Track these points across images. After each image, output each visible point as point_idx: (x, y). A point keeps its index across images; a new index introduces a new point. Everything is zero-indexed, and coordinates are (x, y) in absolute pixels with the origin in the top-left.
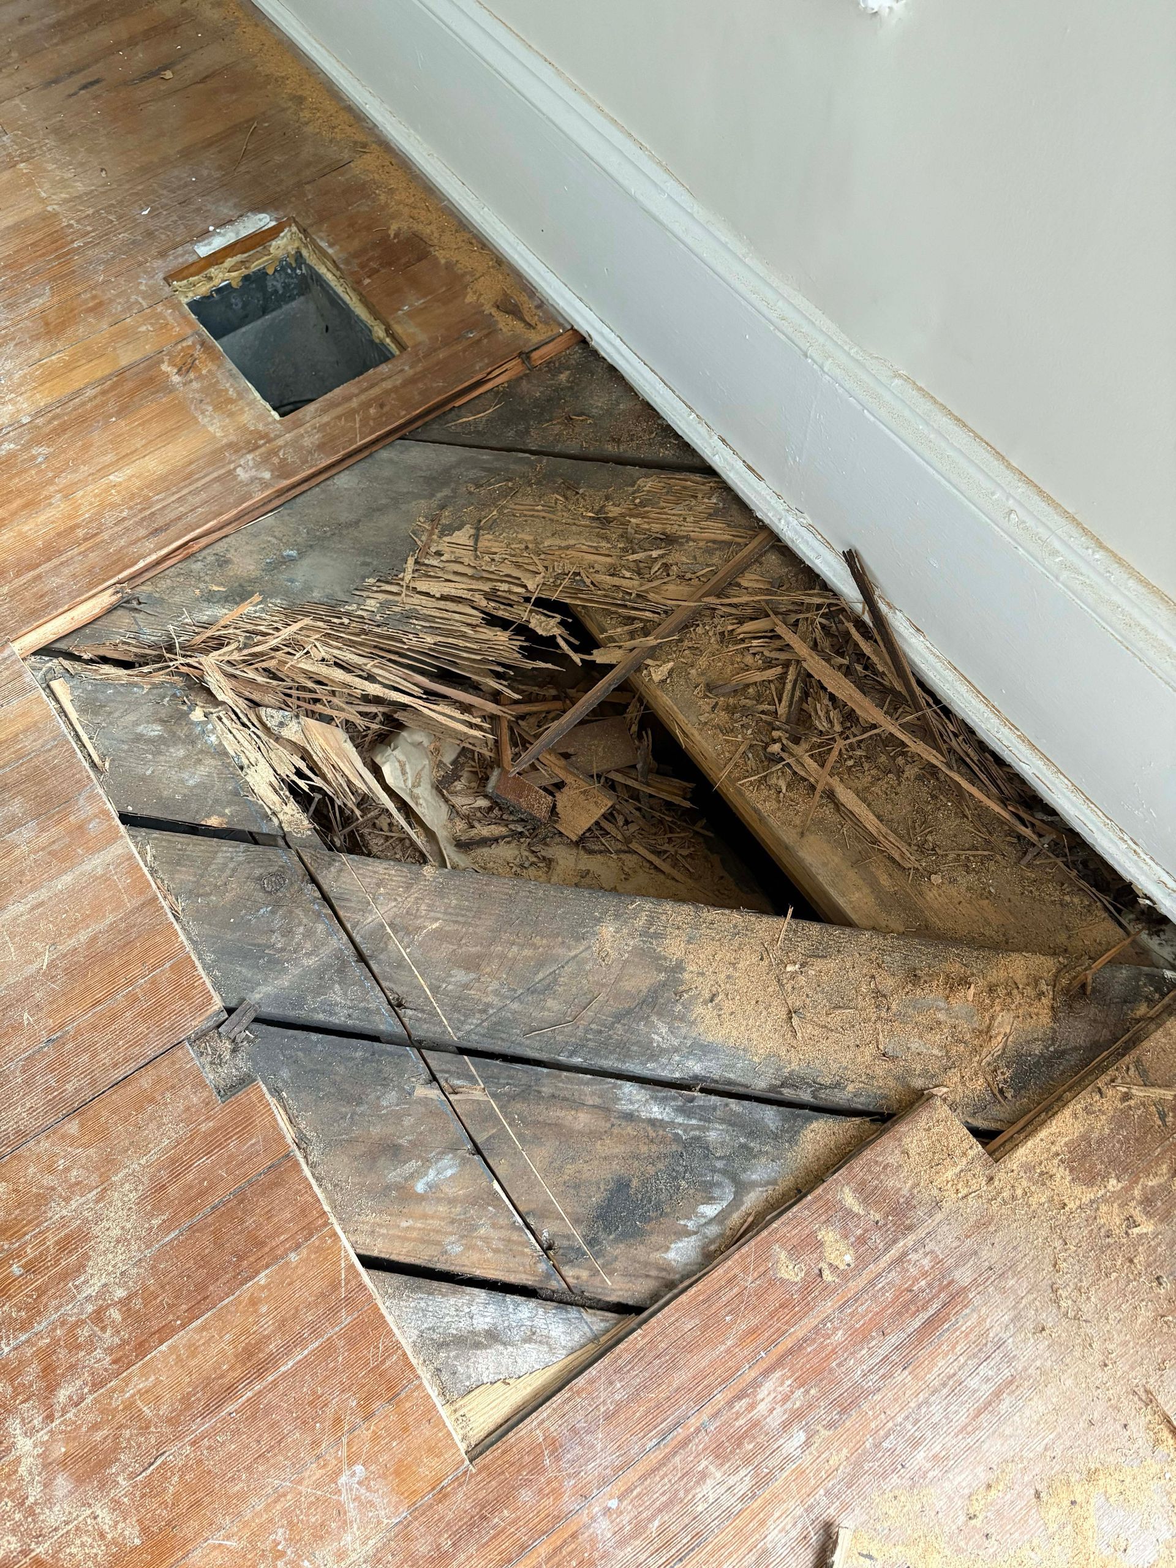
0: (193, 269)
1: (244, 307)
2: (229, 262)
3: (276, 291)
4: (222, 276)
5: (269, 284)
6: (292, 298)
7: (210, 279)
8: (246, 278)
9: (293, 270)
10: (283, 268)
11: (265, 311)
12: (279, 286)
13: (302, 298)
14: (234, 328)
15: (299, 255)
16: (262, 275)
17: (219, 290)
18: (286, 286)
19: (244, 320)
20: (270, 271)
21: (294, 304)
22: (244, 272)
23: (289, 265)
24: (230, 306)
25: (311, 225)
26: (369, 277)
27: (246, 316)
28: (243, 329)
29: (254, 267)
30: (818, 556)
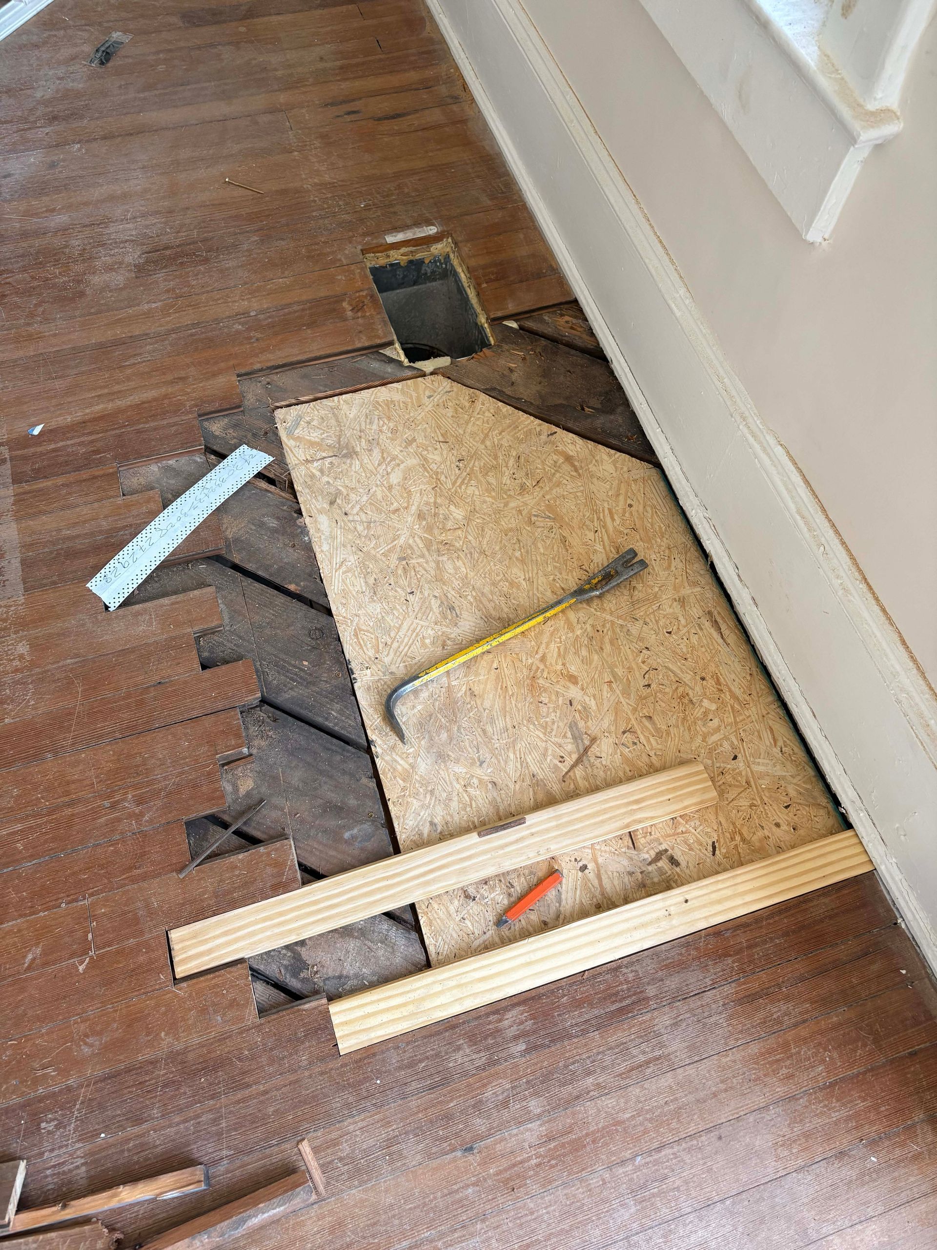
0: (379, 249)
1: (403, 278)
2: (404, 250)
3: (426, 274)
4: (397, 257)
5: (423, 268)
6: (435, 280)
7: (388, 256)
8: (411, 262)
9: (441, 264)
10: (435, 262)
11: (415, 283)
12: (429, 271)
13: (441, 282)
14: (393, 289)
15: (447, 257)
16: (421, 262)
17: (392, 265)
18: (433, 272)
19: (401, 285)
20: (427, 261)
21: (434, 284)
22: (411, 258)
23: (439, 261)
24: (395, 276)
25: (461, 242)
26: (487, 283)
27: (403, 283)
28: (398, 291)
29: (418, 256)
30: (708, 540)
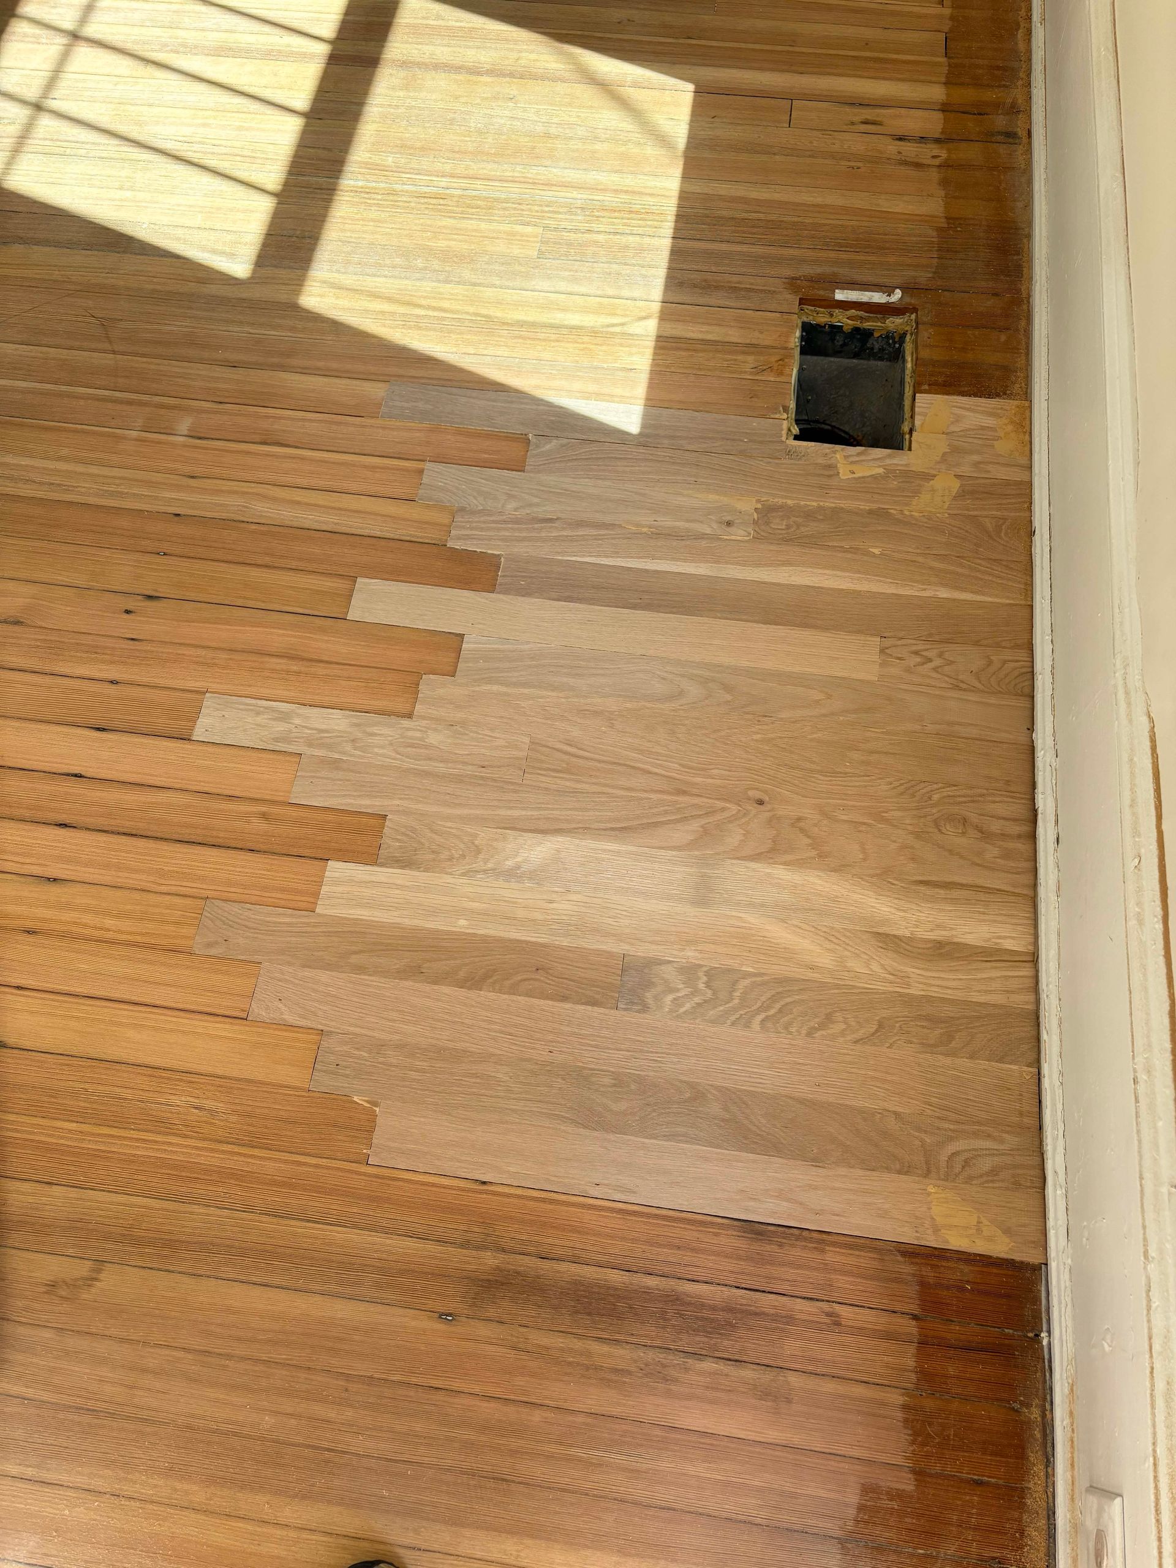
0: (823, 303)
1: (842, 346)
2: (853, 312)
3: (872, 349)
4: (843, 320)
5: (871, 341)
6: (881, 359)
7: (832, 315)
8: (856, 330)
9: (895, 343)
10: (887, 337)
11: (856, 355)
12: (877, 346)
13: (888, 363)
14: (826, 355)
15: (903, 337)
16: (867, 334)
17: (832, 326)
18: (882, 350)
19: (837, 353)
20: (876, 335)
21: (879, 363)
22: (858, 324)
23: (893, 338)
24: (833, 340)
25: (924, 323)
26: (929, 385)
27: (840, 352)
28: (832, 359)
29: (867, 325)
